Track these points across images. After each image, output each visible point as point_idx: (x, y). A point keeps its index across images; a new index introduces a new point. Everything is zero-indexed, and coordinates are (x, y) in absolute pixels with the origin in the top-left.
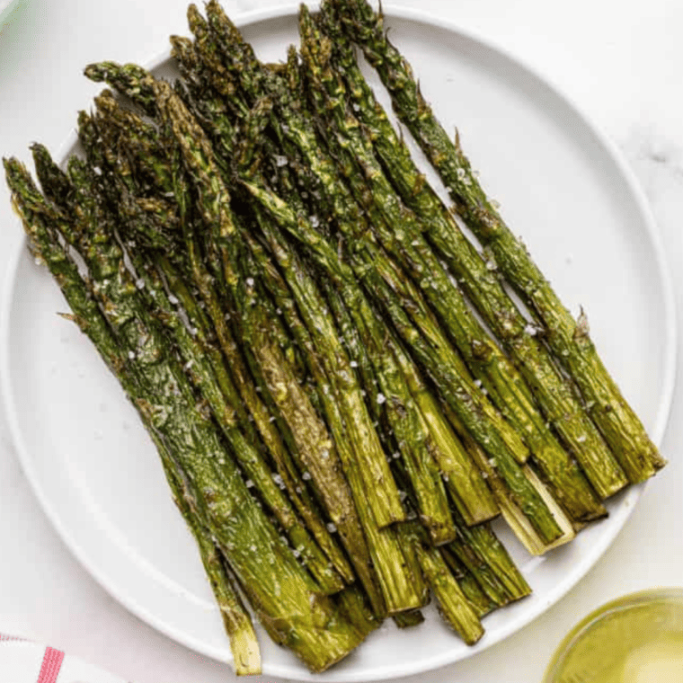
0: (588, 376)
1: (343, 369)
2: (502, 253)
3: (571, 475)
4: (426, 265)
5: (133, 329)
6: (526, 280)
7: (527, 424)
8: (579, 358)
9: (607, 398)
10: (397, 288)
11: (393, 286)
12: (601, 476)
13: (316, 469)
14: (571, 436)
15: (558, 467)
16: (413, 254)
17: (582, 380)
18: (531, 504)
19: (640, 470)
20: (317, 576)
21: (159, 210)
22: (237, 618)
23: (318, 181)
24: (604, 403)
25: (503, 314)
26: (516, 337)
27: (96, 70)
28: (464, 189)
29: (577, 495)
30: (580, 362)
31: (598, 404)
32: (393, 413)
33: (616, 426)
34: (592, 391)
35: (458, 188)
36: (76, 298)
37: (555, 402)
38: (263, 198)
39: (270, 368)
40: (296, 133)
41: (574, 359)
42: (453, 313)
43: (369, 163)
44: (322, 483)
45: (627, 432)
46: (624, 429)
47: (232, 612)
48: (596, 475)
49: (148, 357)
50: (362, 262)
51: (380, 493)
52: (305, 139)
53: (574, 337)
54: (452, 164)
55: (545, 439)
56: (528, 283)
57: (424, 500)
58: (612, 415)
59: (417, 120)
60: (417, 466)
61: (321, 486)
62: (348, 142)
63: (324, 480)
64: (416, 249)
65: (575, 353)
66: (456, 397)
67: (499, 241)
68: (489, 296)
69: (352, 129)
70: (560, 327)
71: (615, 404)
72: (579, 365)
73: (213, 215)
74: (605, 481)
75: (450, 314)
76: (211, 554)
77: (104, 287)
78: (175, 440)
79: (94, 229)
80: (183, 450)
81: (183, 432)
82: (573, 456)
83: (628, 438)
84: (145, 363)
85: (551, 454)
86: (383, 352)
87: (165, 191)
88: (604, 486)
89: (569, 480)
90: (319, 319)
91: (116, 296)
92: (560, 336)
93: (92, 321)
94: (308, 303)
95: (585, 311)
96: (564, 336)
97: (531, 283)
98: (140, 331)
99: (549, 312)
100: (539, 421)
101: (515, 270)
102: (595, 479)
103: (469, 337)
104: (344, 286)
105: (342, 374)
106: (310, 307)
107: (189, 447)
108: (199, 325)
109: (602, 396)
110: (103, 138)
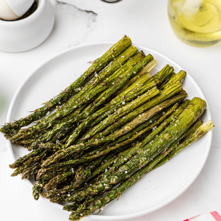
0: (106, 57)
1: (117, 112)
2: (76, 85)
3: (133, 59)
4: (83, 99)
5: (118, 174)
6: (82, 78)
7: (122, 71)
8: (101, 61)
9: (111, 51)
10: (90, 106)
11: (90, 107)
12: (132, 51)
13: (148, 116)
14: (123, 60)
15: (132, 62)
16: (80, 103)
17: (107, 59)
18: (143, 62)
19: (128, 40)
20: (179, 113)
21: (79, 173)
22: (198, 132)
23: (63, 127)
24: (112, 52)
25: (92, 83)
26: (99, 78)
27: (36, 195)
28: (59, 97)
29: (138, 57)
30: (102, 60)
31: (113, 54)
32: (126, 99)
33: (118, 48)
34: (109, 56)
35: (59, 99)
36: (112, 195)
37: (114, 66)
38: (70, 142)
39: (121, 132)
40: (49, 136)
41: (102, 62)
42: (95, 91)
43: (55, 117)
44: (152, 114)
45: (119, 45)
46: (118, 46)
47: (196, 134)
48: (132, 52)
49: (126, 167)
50: (85, 114)
51: (150, 93)
52: (50, 133)
53: (96, 63)
54: (52, 102)
55: (125, 66)
56: (83, 77)
57: (149, 86)
58: (115, 49)
59: (40, 111)
60: (140, 90)
61: (153, 114)
62: (49, 124)
63: (151, 113)
64: (78, 103)
65: (100, 62)
66: (118, 85)
67: (73, 86)
68: (88, 87)
69: (46, 122)
70: (94, 67)
71: (112, 49)
72: (103, 60)
73: (78, 148)
74: (133, 50)
75: (96, 92)
76: (181, 145)
77: (106, 185)
78: (149, 153)
79: (88, 191)
80: (152, 151)
81: (146, 152)
82: (128, 59)
83: (120, 44)
84: (128, 168)
85: (129, 64)
86: (110, 105)
87: (72, 173)
88: (134, 50)
89: (135, 59)
90: (104, 123)
91: (109, 181)
92: (96, 67)
93: (118, 190)
94: (100, 127)
95: (89, 62)
96: (96, 65)
97: (83, 76)
98: (118, 172)
99: (90, 71)
100: (121, 68)
101: (80, 81)
102: (133, 52)
103: (101, 87)
104: (93, 117)
105: (119, 112)
106: (101, 126)
107: (151, 149)
108: (113, 161)
109: (110, 53)
110: (58, 194)
